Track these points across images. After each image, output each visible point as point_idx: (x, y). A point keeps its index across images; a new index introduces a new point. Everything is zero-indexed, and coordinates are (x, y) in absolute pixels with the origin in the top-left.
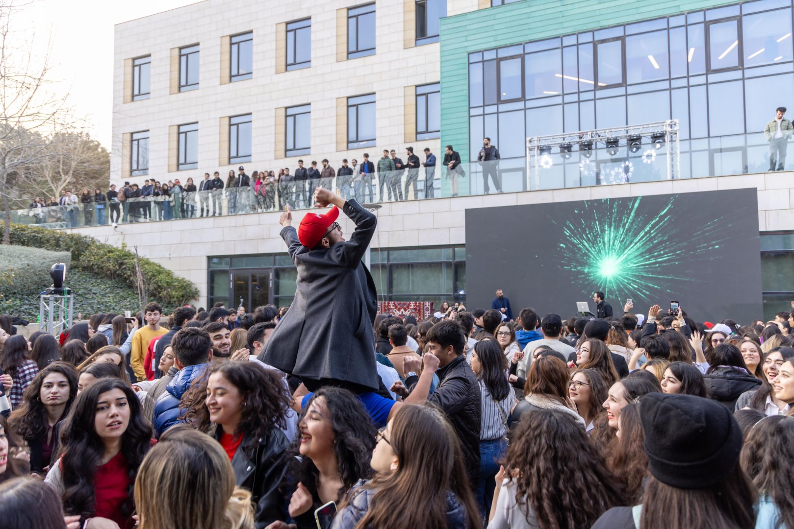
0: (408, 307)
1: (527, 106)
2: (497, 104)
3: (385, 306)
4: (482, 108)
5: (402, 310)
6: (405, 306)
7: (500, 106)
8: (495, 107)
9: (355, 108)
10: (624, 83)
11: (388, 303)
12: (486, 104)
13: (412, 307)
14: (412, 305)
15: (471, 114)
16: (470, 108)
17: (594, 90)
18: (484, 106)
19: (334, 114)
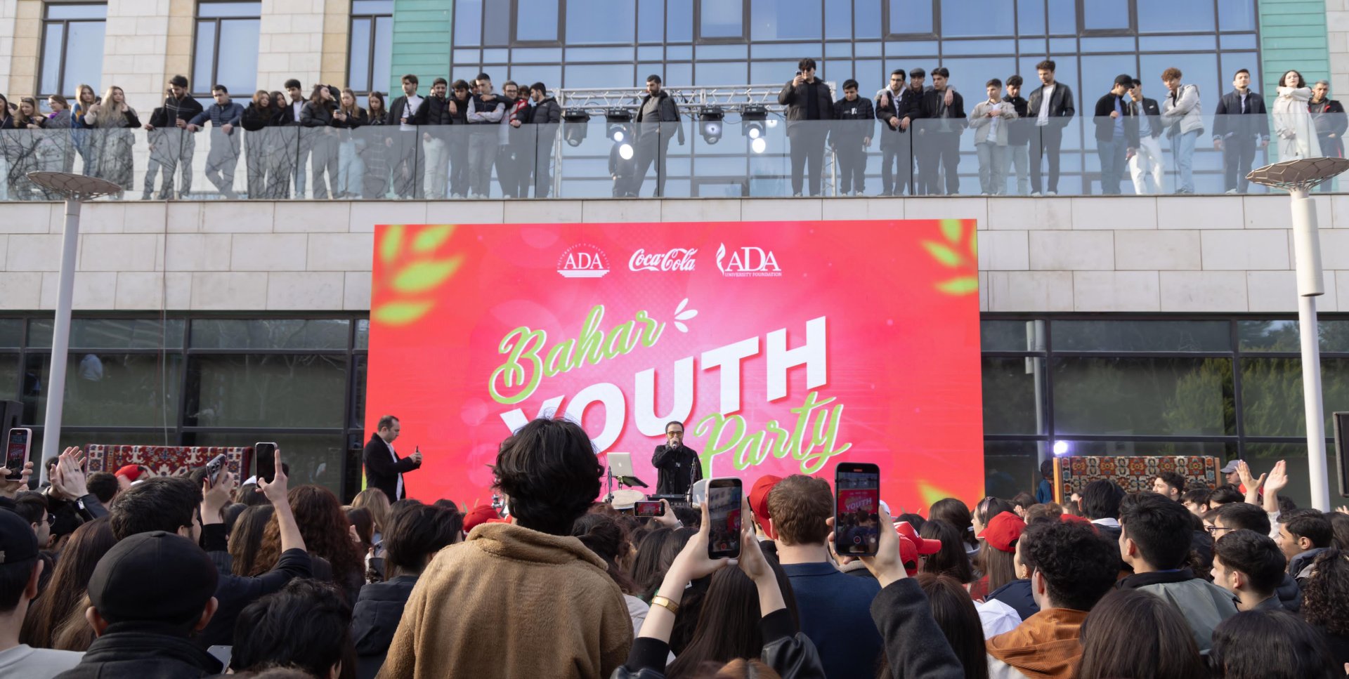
0: (181, 461)
1: (568, 59)
2: (510, 48)
3: (116, 458)
4: (478, 52)
5: (164, 468)
6: (174, 459)
7: (515, 52)
8: (505, 52)
9: (212, 25)
10: (744, 38)
11: (127, 450)
12: (486, 44)
13: (193, 460)
14: (193, 455)
15: (456, 61)
16: (453, 48)
17: (693, 45)
18: (482, 47)
19: (163, 30)
